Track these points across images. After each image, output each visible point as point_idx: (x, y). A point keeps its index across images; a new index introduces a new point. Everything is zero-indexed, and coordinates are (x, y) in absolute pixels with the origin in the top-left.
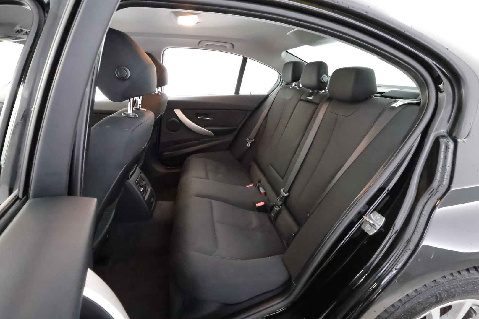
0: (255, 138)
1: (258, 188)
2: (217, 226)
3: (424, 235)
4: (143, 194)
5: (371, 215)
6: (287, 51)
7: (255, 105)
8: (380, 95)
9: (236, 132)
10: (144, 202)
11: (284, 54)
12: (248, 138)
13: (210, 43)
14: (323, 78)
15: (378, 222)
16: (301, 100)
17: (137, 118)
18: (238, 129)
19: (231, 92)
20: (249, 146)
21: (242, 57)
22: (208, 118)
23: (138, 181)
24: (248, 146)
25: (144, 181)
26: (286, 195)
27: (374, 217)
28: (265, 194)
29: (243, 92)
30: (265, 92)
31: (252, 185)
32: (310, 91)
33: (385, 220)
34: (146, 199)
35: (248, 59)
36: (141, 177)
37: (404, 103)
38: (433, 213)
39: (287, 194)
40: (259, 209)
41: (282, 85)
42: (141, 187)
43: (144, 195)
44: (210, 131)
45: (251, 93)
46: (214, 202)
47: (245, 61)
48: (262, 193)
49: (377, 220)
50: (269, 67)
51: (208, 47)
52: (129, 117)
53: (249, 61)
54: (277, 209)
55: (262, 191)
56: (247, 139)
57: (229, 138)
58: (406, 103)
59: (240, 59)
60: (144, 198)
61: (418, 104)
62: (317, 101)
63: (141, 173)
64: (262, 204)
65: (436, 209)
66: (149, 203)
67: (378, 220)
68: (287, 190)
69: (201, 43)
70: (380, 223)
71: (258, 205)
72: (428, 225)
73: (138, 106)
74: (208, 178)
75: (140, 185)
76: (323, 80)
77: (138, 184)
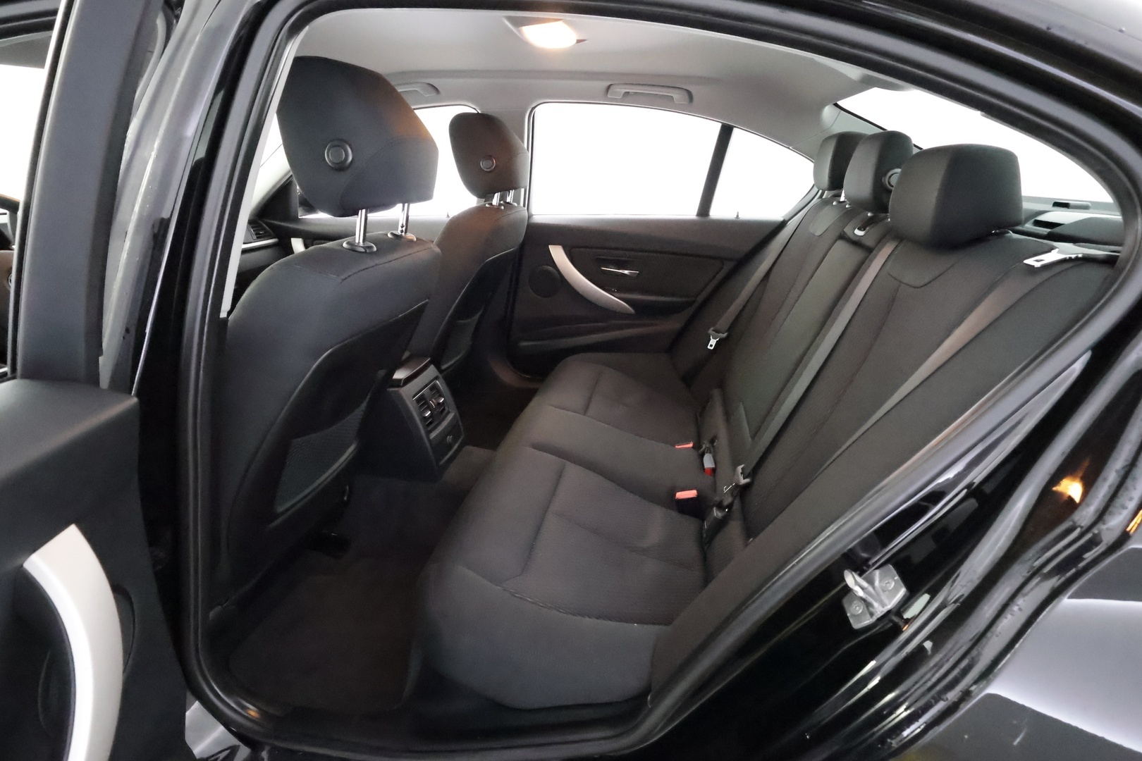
0: (731, 329)
1: (702, 456)
2: (551, 523)
3: (1000, 666)
4: (428, 425)
5: (877, 572)
6: (836, 105)
7: (747, 248)
8: (1045, 231)
9: (691, 310)
10: (428, 444)
11: (828, 112)
12: (712, 329)
13: (632, 90)
14: (890, 177)
15: (884, 597)
16: (842, 237)
17: (372, 253)
18: (696, 305)
19: (687, 210)
20: (712, 348)
21: (720, 124)
22: (626, 272)
23: (422, 395)
24: (709, 347)
25: (441, 396)
26: (743, 481)
27: (880, 581)
28: (714, 470)
29: (718, 211)
30: (777, 215)
31: (691, 445)
32: (869, 214)
33: (904, 596)
34: (433, 435)
35: (735, 130)
36: (434, 388)
37: (1067, 256)
38: (1051, 606)
39: (747, 480)
40: (684, 506)
41: (824, 197)
42: (429, 408)
43: (429, 429)
44: (625, 302)
45: (738, 216)
46: (573, 471)
47: (726, 134)
48: (704, 469)
49: (884, 591)
50: (789, 148)
51: (628, 99)
52: (356, 251)
53: (738, 135)
54: (717, 513)
55: (708, 462)
56: (710, 331)
57: (672, 325)
58: (1073, 256)
59: (714, 128)
60: (428, 433)
61: (1110, 261)
62: (869, 242)
63: (436, 378)
64: (692, 494)
65: (1061, 597)
66: (441, 446)
67: (887, 593)
68: (748, 471)
69: (612, 88)
70: (886, 601)
71: (681, 495)
72: (1021, 640)
73: (400, 229)
74: (585, 410)
75: (426, 403)
76: (889, 183)
77: (422, 401)
